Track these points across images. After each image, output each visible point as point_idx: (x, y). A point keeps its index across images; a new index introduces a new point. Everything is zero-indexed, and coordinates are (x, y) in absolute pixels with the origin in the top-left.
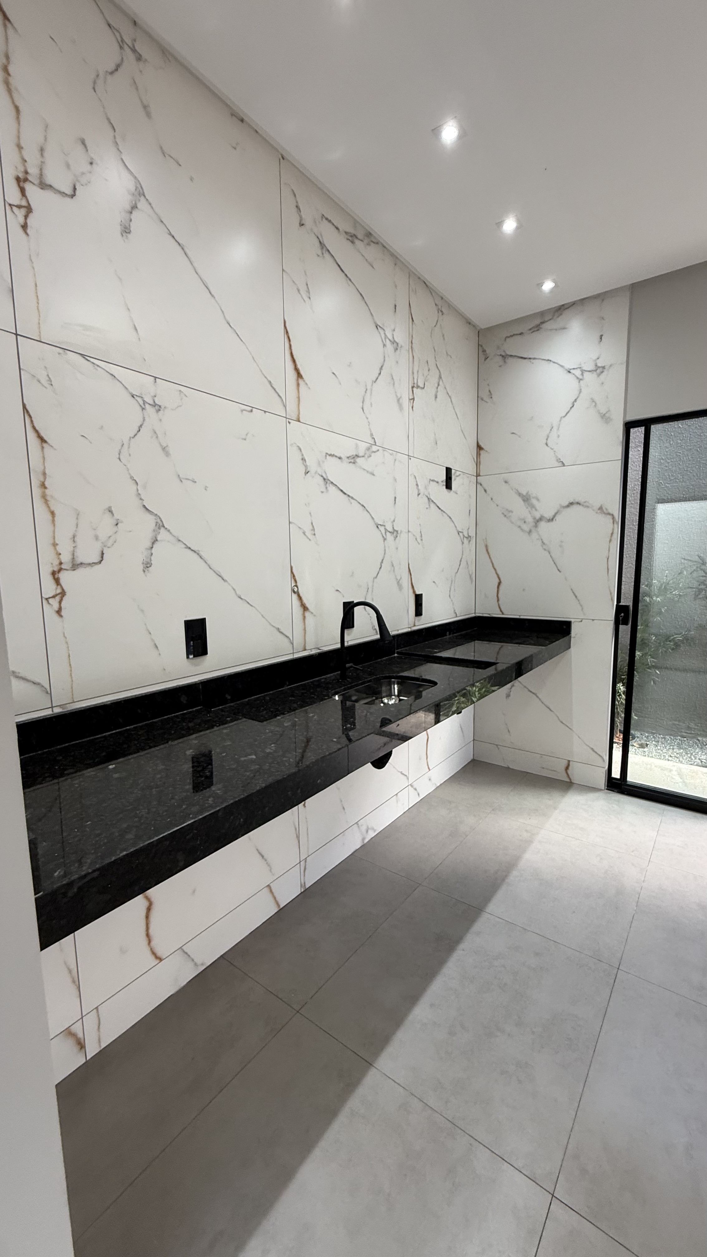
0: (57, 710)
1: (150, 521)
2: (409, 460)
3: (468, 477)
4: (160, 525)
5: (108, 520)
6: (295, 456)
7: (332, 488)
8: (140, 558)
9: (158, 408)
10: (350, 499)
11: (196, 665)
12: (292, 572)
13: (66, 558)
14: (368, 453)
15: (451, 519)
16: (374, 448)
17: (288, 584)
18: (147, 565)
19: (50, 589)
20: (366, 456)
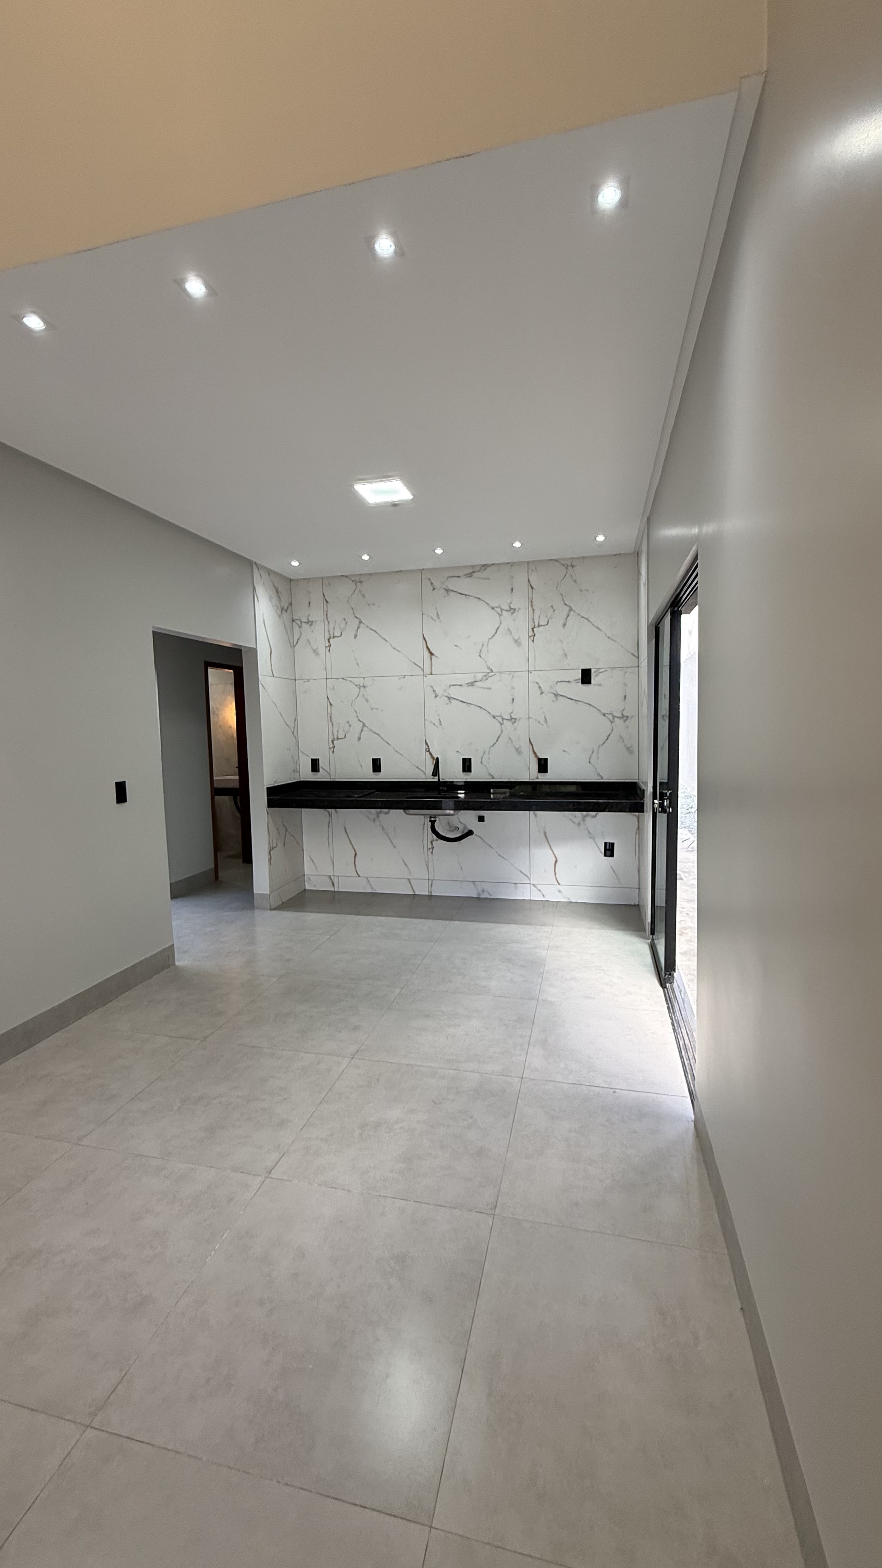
0: (332, 780)
1: (361, 724)
2: (530, 674)
3: (620, 670)
4: (364, 725)
5: (347, 725)
6: (429, 690)
7: (453, 701)
8: (357, 736)
9: (364, 687)
10: (469, 705)
11: (377, 775)
12: (426, 742)
13: (335, 737)
14: (484, 678)
15: (591, 705)
16: (491, 674)
17: (424, 747)
18: (359, 739)
19: (331, 746)
20: (483, 680)
